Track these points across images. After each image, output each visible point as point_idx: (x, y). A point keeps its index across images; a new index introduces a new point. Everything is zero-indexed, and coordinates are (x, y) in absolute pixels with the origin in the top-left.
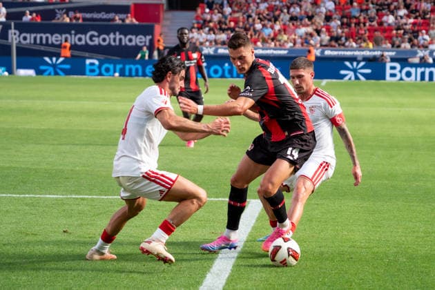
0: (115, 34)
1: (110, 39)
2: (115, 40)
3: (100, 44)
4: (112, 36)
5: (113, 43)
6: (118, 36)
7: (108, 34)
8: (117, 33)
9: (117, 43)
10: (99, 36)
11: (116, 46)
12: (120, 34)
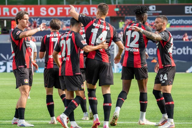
0: (186, 48)
1: (183, 51)
2: (186, 51)
3: (177, 54)
4: (184, 49)
5: (185, 53)
6: (188, 49)
7: (182, 48)
8: (187, 47)
9: (187, 53)
10: (176, 49)
11: (186, 55)
12: (189, 48)
